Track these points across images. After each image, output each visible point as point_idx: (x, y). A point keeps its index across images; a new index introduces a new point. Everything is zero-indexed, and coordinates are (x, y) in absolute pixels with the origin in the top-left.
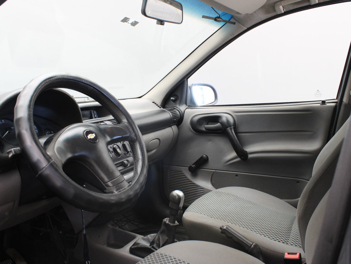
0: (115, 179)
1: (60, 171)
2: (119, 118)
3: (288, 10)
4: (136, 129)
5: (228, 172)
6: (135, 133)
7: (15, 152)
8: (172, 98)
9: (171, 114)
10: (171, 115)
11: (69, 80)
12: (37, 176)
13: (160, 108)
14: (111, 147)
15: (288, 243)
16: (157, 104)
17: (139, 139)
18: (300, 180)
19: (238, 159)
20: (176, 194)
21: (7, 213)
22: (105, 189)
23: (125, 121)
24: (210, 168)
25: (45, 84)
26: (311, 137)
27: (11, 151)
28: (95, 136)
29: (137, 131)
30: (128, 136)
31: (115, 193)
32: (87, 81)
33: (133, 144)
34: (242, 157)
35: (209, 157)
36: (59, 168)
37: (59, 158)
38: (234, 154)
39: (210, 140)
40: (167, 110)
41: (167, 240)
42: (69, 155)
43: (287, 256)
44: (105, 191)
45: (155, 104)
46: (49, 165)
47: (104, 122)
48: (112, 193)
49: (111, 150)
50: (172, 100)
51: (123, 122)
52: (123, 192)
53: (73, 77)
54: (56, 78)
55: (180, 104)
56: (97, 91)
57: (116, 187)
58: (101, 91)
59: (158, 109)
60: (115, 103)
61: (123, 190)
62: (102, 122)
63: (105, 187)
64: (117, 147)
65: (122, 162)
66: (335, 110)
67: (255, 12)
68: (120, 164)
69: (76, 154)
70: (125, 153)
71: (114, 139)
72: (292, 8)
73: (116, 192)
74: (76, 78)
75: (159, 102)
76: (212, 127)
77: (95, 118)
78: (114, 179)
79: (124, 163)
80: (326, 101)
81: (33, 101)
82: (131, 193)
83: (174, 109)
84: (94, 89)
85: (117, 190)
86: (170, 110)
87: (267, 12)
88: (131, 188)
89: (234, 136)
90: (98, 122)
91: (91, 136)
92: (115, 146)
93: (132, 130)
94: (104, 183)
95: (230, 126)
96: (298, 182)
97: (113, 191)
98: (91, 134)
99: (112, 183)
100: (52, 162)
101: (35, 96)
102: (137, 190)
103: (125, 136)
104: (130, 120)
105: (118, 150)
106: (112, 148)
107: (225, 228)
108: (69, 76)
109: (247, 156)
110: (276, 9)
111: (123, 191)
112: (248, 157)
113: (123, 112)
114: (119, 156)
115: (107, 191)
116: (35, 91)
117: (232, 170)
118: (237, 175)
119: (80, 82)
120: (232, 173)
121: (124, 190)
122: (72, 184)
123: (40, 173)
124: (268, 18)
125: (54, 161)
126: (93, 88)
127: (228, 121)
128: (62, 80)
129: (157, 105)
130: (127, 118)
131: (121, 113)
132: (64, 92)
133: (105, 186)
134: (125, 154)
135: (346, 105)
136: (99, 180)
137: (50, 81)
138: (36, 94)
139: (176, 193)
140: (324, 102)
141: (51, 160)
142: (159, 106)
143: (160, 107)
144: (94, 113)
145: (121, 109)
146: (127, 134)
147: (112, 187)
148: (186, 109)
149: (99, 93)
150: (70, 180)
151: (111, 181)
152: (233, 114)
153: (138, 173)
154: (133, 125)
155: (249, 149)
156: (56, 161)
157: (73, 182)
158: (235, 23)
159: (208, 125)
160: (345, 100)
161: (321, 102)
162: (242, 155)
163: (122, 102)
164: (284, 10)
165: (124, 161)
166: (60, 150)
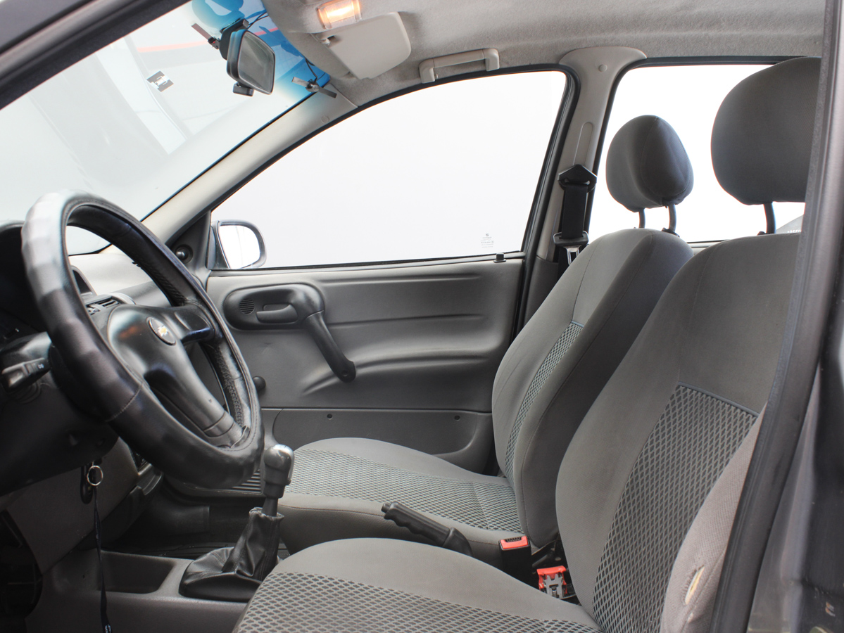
0: (221, 420)
2: (179, 292)
3: (442, 77)
5: (310, 410)
15: (488, 526)
18: (461, 414)
19: (335, 380)
20: (278, 453)
23: (191, 298)
24: (271, 406)
26: (478, 326)
33: (216, 348)
34: (345, 376)
35: (266, 381)
38: (324, 370)
39: (268, 344)
41: (264, 553)
43: (505, 546)
47: (92, 306)
51: (189, 301)
55: (195, 266)
57: (229, 436)
63: (205, 438)
66: (524, 272)
67: (379, 76)
72: (449, 74)
76: (274, 315)
80: (505, 256)
84: (133, 230)
85: (232, 442)
87: (403, 77)
89: (325, 331)
94: (203, 430)
95: (315, 312)
96: (457, 417)
97: (226, 444)
99: (219, 428)
103: (204, 330)
107: (392, 507)
109: (354, 373)
110: (423, 73)
112: (357, 375)
113: (190, 281)
117: (320, 406)
118: (329, 416)
120: (318, 412)
124: (401, 88)
127: (309, 300)
130: (196, 293)
131: (184, 282)
133: (205, 435)
135: (543, 262)
136: (193, 423)
140: (500, 258)
146: (204, 325)
147: (221, 436)
148: (209, 276)
151: (217, 424)
152: (319, 286)
155: (357, 357)
158: (334, 95)
159: (263, 310)
160: (541, 252)
161: (495, 257)
162: (343, 370)
164: (435, 75)
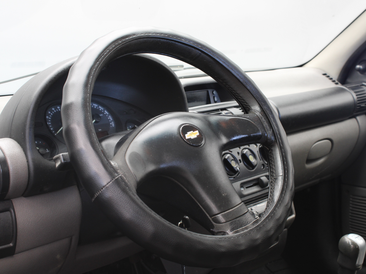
0: (231, 210)
1: (131, 193)
2: (246, 103)
4: (274, 124)
6: (273, 130)
7: (64, 160)
8: (358, 66)
9: (354, 95)
10: (355, 97)
11: (159, 40)
12: (93, 200)
13: (337, 84)
14: (238, 153)
16: (331, 77)
17: (280, 141)
20: (350, 242)
21: (58, 256)
22: (213, 226)
23: (256, 108)
25: (115, 47)
27: (58, 158)
28: (198, 134)
29: (277, 127)
30: (260, 135)
31: (228, 234)
32: (190, 40)
33: (270, 149)
36: (129, 188)
37: (132, 172)
40: (349, 88)
42: (151, 168)
44: (211, 230)
45: (328, 77)
46: (113, 182)
47: (228, 109)
48: (223, 233)
49: (239, 157)
50: (359, 70)
51: (253, 111)
52: (242, 234)
53: (166, 34)
54: (134, 36)
56: (207, 57)
57: (231, 224)
58: (214, 57)
59: (332, 85)
60: (238, 77)
61: (243, 230)
62: (225, 109)
63: (211, 223)
64: (249, 153)
65: (259, 179)
68: (254, 183)
69: (163, 166)
70: (263, 163)
71: (234, 140)
73: (230, 234)
74: (169, 35)
75: (335, 73)
77: (215, 102)
78: (229, 209)
79: (261, 180)
81: (93, 76)
82: (258, 236)
83: (363, 85)
84: (203, 54)
85: (232, 230)
86: (353, 89)
88: (258, 226)
90: (217, 110)
91: (192, 135)
92: (245, 151)
93: (267, 125)
94: (211, 217)
97: (225, 231)
98: (192, 131)
99: (224, 216)
100: (118, 178)
101: (97, 67)
102: (269, 231)
103: (255, 134)
104: (265, 107)
105: (251, 158)
106: (240, 154)
108: (158, 33)
111: (242, 232)
113: (253, 94)
114: (253, 169)
115: (215, 230)
116: (97, 60)
119: (177, 43)
121: (246, 231)
122: (151, 216)
123: (97, 195)
125: (121, 177)
126: (200, 52)
128: (145, 39)
129: (331, 79)
130: (259, 104)
131: (250, 95)
132: (155, 60)
133: (212, 221)
134: (263, 165)
136: (203, 210)
137: (125, 41)
138: (99, 63)
139: (350, 239)
141: (116, 174)
142: (334, 81)
143: (337, 82)
144: (213, 94)
145: (248, 88)
146: (258, 131)
147: (223, 224)
149: (211, 60)
150: (148, 209)
151: (223, 213)
153: (274, 201)
154: (270, 116)
156: (125, 176)
157: (153, 213)
163: (251, 76)
165: (262, 178)
166: (135, 158)
